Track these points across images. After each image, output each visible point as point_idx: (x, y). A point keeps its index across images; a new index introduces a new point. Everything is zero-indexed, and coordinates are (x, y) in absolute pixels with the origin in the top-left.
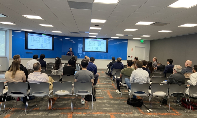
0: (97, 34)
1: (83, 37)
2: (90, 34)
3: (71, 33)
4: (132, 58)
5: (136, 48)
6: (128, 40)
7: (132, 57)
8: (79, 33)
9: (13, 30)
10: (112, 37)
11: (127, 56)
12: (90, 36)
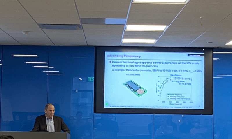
0: (162, 28)
1: (97, 48)
2: (130, 28)
3: (43, 26)
12: (126, 41)
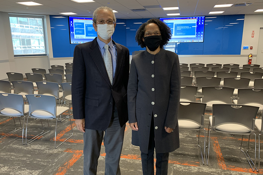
0: (177, 8)
2: (165, 9)
4: (251, 50)
5: (261, 30)
6: (244, 15)
7: (251, 48)
8: (144, 10)
9: (51, 16)
10: (211, 13)
11: (242, 48)
